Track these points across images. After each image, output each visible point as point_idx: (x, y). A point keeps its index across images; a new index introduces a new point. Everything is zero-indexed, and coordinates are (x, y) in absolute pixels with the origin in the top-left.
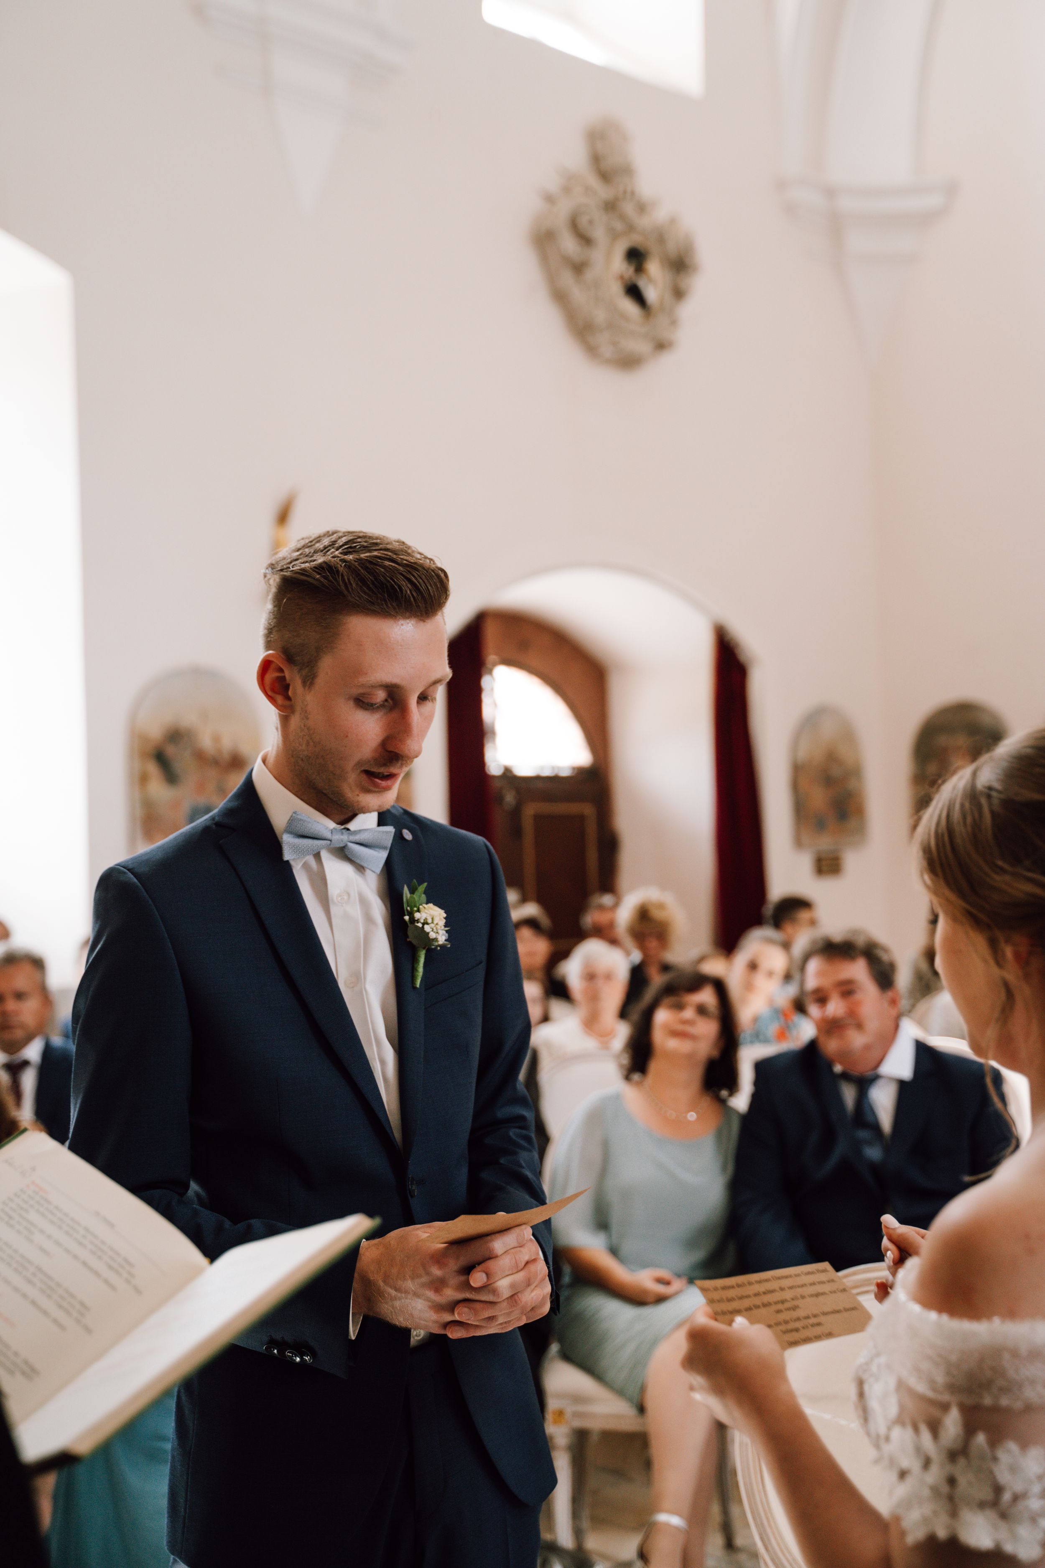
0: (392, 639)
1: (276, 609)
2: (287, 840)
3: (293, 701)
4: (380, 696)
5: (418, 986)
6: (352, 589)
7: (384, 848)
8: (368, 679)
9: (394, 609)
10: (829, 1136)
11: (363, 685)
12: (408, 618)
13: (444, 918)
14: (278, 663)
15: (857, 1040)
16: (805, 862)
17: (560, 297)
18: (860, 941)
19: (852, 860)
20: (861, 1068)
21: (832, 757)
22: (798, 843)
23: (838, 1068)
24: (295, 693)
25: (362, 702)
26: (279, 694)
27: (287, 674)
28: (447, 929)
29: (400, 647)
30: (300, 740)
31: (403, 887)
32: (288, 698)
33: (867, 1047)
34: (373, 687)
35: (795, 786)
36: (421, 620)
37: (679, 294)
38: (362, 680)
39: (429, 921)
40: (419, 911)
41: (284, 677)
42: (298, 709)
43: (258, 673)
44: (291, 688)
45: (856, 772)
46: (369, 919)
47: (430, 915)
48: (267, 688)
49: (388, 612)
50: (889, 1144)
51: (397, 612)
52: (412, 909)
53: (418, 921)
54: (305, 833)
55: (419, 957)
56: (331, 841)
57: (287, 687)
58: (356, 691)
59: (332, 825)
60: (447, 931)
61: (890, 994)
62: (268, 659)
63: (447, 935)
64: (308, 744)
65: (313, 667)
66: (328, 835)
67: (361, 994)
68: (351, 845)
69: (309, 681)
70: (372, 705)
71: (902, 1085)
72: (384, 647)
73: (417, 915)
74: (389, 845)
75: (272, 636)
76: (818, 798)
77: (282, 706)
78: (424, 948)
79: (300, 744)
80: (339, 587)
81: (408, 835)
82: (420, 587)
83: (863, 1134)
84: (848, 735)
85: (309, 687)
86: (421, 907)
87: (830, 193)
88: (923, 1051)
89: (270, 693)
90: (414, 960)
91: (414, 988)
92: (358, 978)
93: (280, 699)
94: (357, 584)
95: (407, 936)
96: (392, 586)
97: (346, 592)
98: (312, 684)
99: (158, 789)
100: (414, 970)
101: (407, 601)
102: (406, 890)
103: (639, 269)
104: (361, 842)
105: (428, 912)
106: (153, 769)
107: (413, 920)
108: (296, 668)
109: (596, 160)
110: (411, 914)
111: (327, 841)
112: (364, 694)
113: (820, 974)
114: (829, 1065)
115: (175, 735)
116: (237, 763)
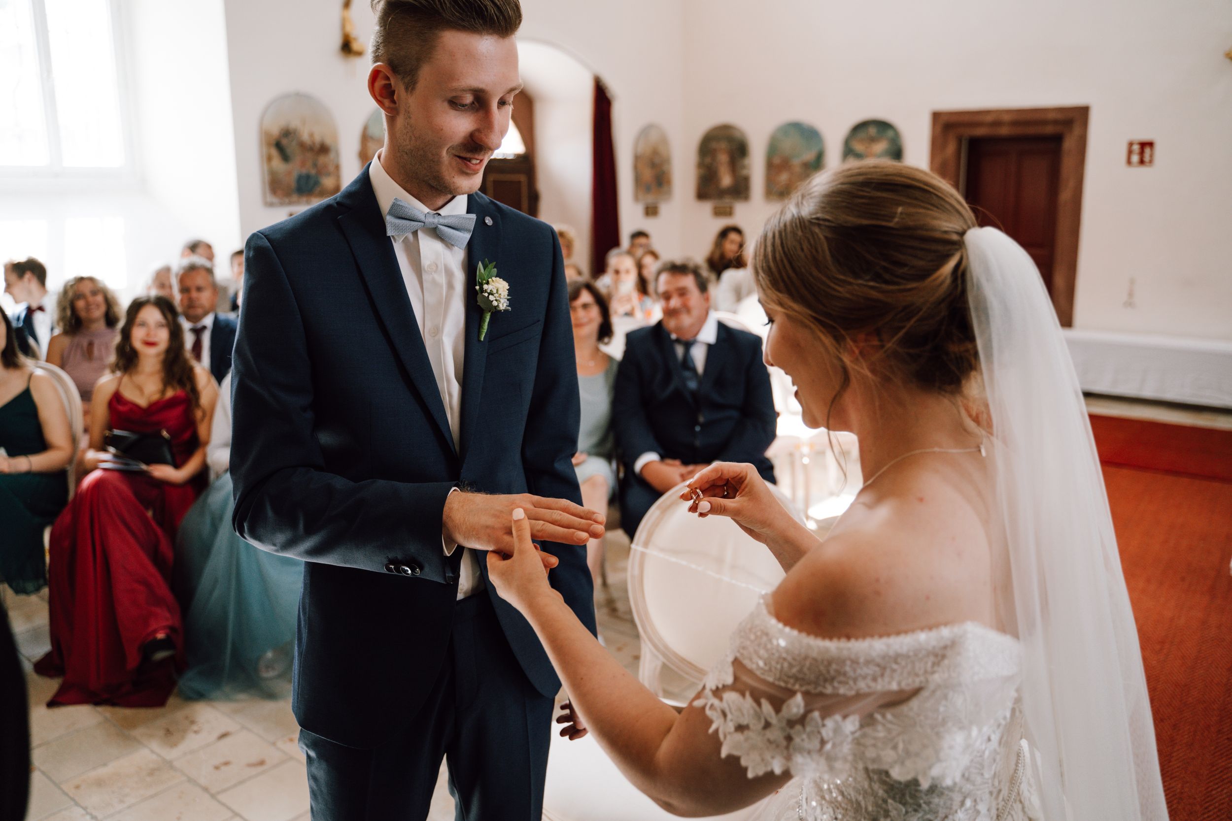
0: (479, 51)
1: (382, 28)
2: (389, 219)
3: (397, 105)
4: (468, 99)
5: (482, 339)
6: (446, 7)
7: (468, 231)
8: (460, 84)
9: (481, 25)
10: (668, 376)
11: (455, 90)
12: (491, 34)
13: (507, 290)
14: (386, 73)
15: (686, 320)
16: (639, 209)
18: (691, 264)
19: (665, 209)
20: (688, 337)
21: (655, 152)
22: (636, 198)
23: (674, 336)
24: (399, 96)
25: (454, 103)
26: (386, 98)
27: (393, 82)
28: (509, 297)
29: (485, 58)
30: (405, 136)
31: (478, 263)
32: (394, 102)
33: (692, 325)
34: (464, 90)
35: (636, 168)
36: (501, 37)
38: (455, 84)
39: (495, 291)
40: (488, 283)
41: (390, 84)
42: (402, 111)
43: (369, 80)
44: (396, 92)
45: (667, 161)
46: (450, 286)
47: (496, 287)
48: (377, 94)
49: (476, 28)
50: (700, 380)
51: (483, 29)
52: (482, 281)
53: (486, 291)
54: (403, 216)
55: (486, 317)
56: (424, 223)
57: (393, 93)
58: (450, 95)
59: (426, 210)
60: (508, 300)
61: (705, 295)
62: (376, 69)
63: (508, 302)
64: (410, 140)
65: (413, 75)
66: (422, 218)
67: (439, 344)
68: (439, 226)
69: (411, 86)
70: (463, 106)
71: (710, 347)
72: (471, 56)
73: (485, 287)
74: (472, 229)
75: (380, 51)
76: (648, 174)
77: (389, 108)
78: (490, 311)
79: (404, 140)
80: (435, 6)
81: (489, 221)
82: (502, 8)
83: (687, 374)
84: (664, 140)
85: (411, 92)
86: (490, 280)
88: (722, 328)
89: (379, 98)
90: (481, 320)
91: (479, 341)
92: (437, 331)
93: (387, 102)
94: (450, 3)
95: (477, 302)
96: (479, 5)
97: (441, 11)
98: (413, 89)
99: (278, 164)
100: (480, 327)
101: (492, 19)
102: (480, 265)
104: (449, 225)
105: (495, 285)
106: (274, 152)
107: (482, 290)
108: (399, 76)
110: (481, 285)
111: (421, 223)
112: (455, 97)
113: (668, 282)
114: (668, 335)
115: (287, 133)
116: (324, 149)
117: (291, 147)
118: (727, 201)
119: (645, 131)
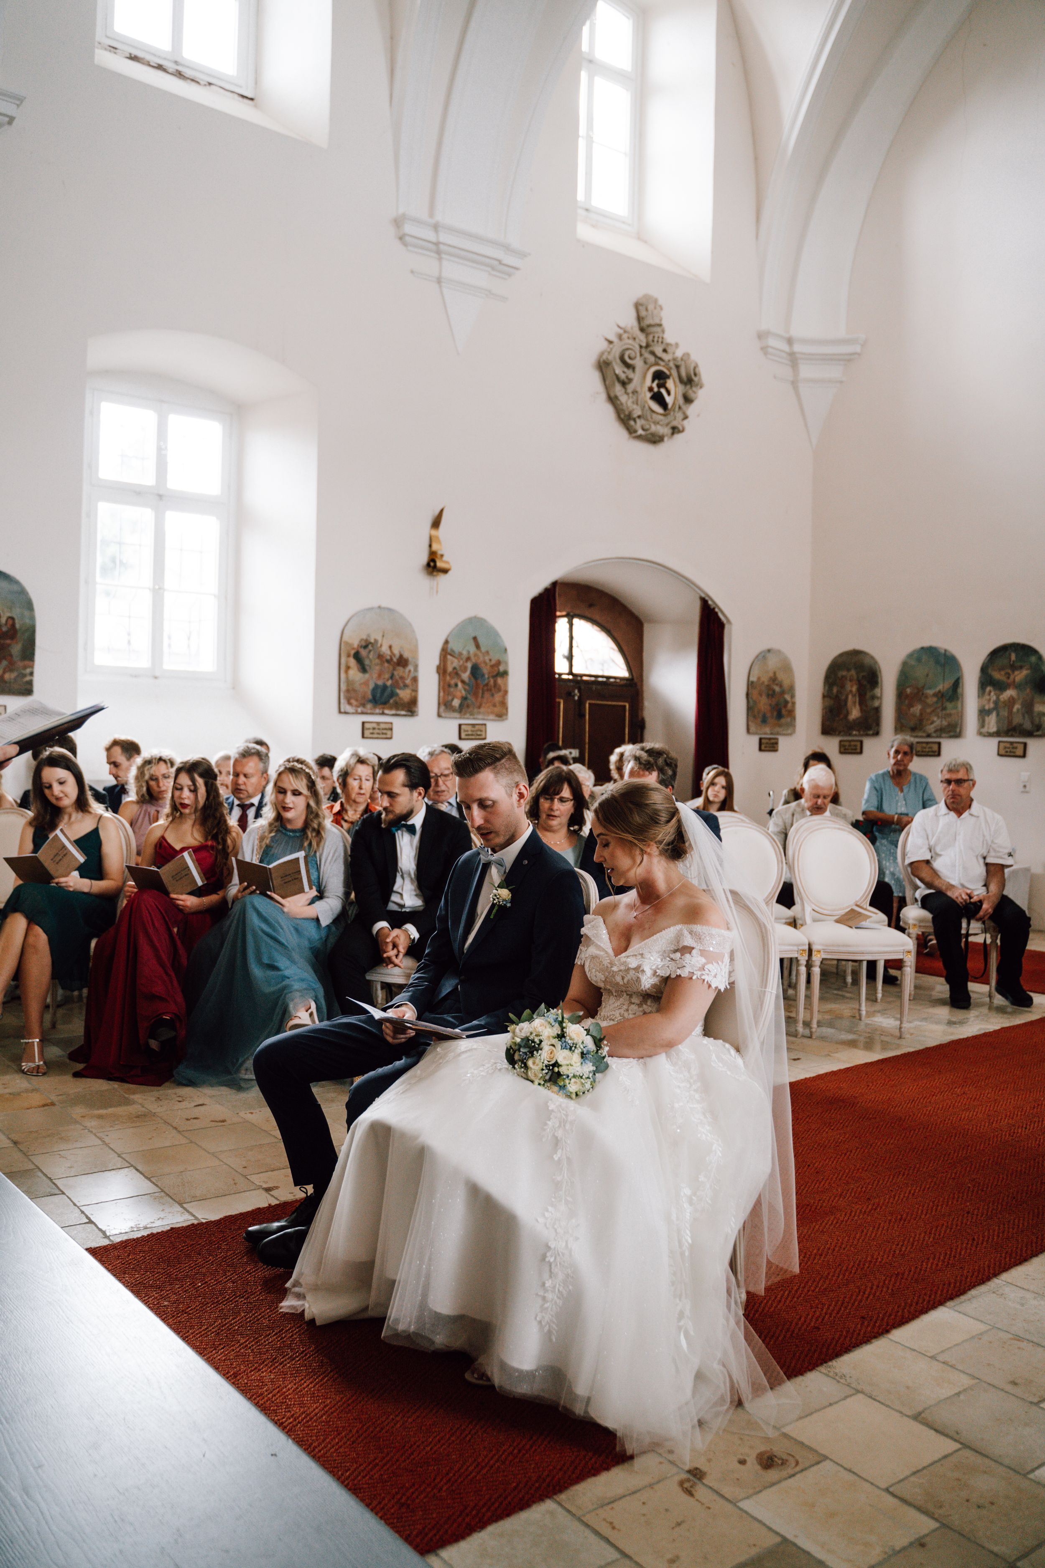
16: (753, 742)
17: (612, 400)
19: (785, 743)
21: (774, 679)
22: (749, 730)
35: (749, 696)
37: (688, 400)
45: (789, 690)
76: (764, 703)
84: (787, 668)
87: (790, 341)
99: (355, 674)
103: (661, 385)
106: (352, 662)
109: (639, 319)
115: (366, 645)
116: (402, 662)
117: (370, 658)
118: (855, 736)
119: (763, 656)
